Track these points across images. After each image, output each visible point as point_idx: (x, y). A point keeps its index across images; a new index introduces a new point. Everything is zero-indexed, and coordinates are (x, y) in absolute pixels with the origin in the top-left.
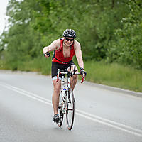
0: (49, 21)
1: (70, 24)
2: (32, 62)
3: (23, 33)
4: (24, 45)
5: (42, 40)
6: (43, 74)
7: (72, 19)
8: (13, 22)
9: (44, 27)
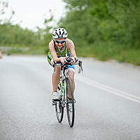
0: (106, 7)
1: (126, 11)
2: (88, 48)
4: (81, 31)
6: (100, 60)
7: (128, 5)
8: (71, 9)
9: (101, 13)
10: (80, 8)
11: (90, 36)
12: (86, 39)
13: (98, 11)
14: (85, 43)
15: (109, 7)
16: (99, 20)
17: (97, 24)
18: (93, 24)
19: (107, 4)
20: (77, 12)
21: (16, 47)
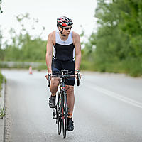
0: (138, 22)
3: (111, 34)
4: (113, 46)
5: (130, 42)
6: (131, 76)
8: (102, 24)
9: (133, 29)
10: (112, 23)
12: (117, 55)
13: (130, 26)
14: (116, 58)
15: (141, 22)
16: (130, 36)
17: (128, 40)
18: (124, 39)
19: (139, 20)
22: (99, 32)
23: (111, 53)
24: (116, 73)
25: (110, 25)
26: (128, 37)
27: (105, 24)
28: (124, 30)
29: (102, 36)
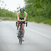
11: (33, 14)
12: (32, 15)
13: (37, 5)
14: (32, 16)
15: (40, 4)
16: (37, 8)
18: (35, 10)
19: (40, 3)
20: (29, 5)
21: (6, 18)
22: (25, 6)
23: (30, 14)
24: (32, 21)
25: (29, 4)
26: (36, 9)
27: (28, 4)
28: (35, 6)
29: (27, 8)
